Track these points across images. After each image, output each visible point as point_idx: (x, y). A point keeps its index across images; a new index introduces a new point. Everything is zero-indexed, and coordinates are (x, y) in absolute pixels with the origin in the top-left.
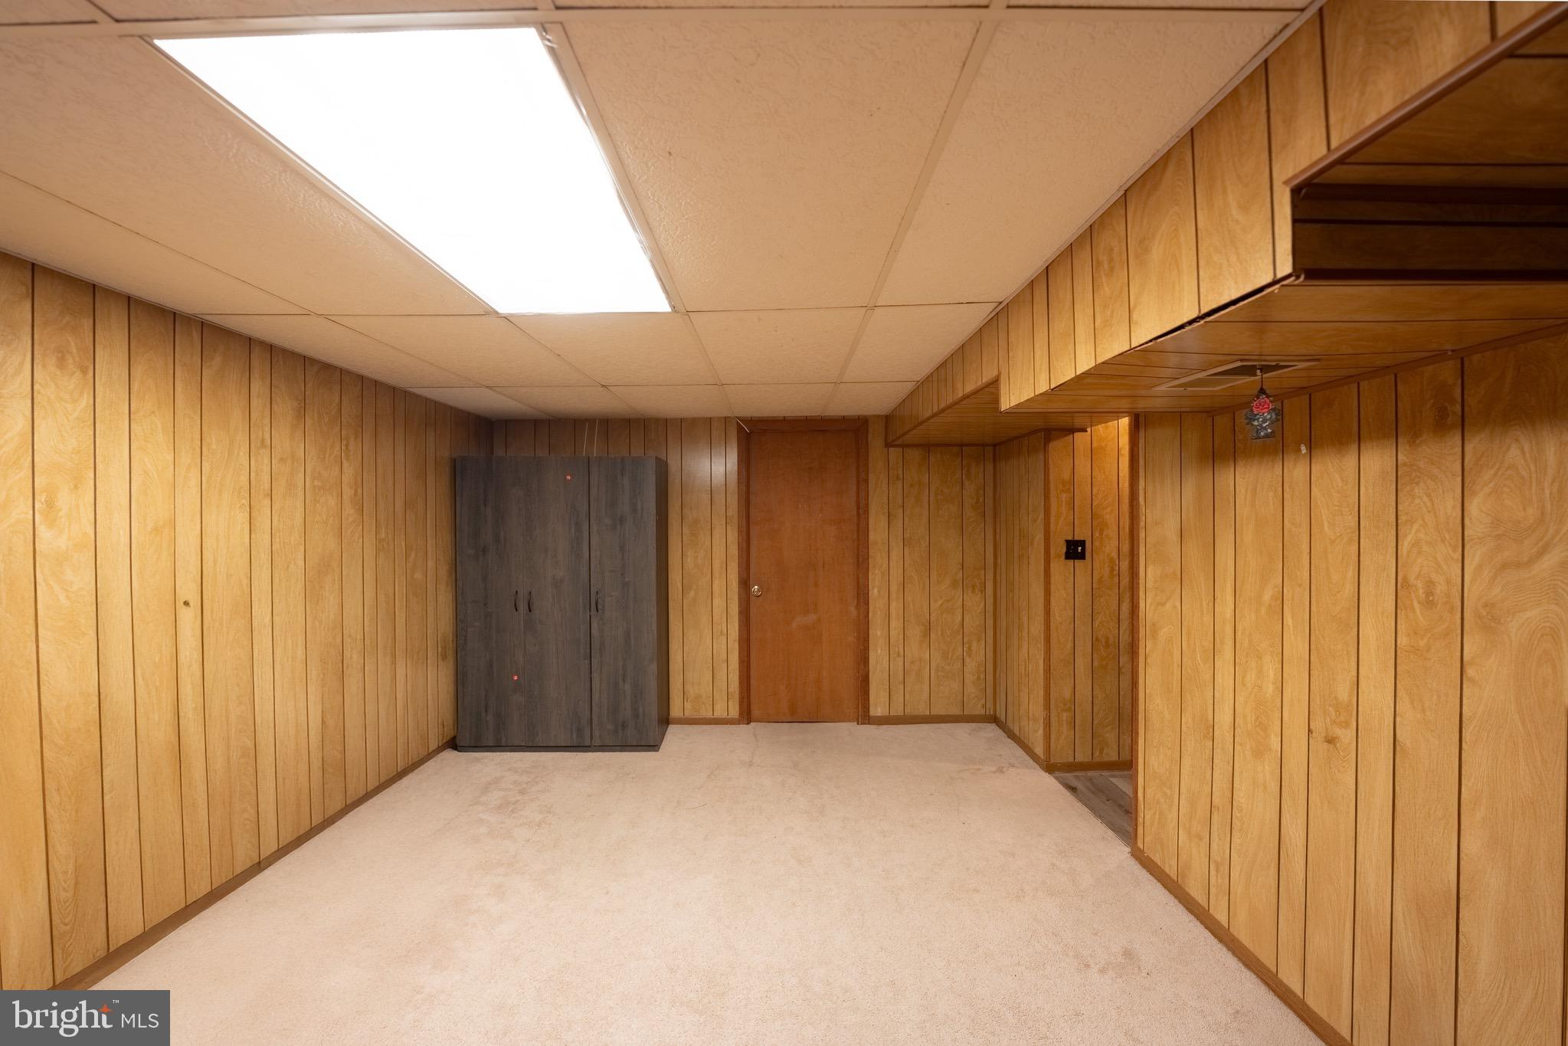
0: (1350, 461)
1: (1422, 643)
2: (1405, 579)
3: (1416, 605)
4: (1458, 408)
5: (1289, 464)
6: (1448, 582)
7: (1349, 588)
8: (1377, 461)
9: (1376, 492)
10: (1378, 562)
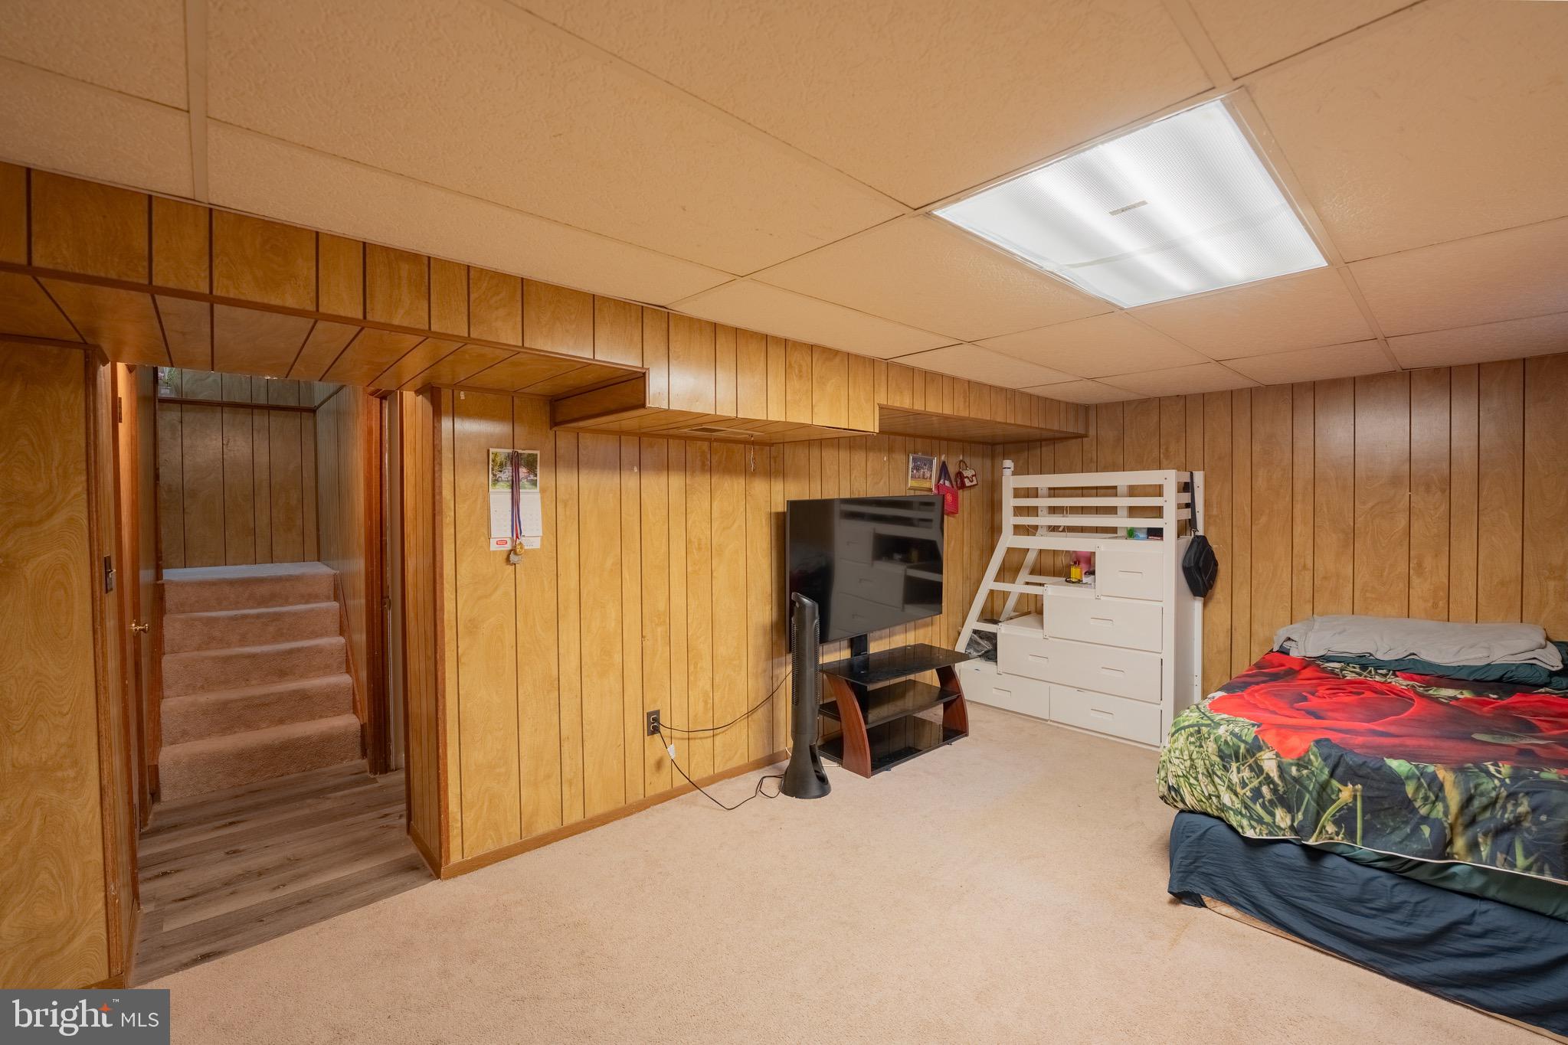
0: (663, 479)
1: (697, 568)
2: (690, 539)
3: (694, 551)
4: (709, 463)
5: (625, 476)
6: (706, 538)
7: (665, 548)
8: (677, 481)
9: (676, 498)
10: (677, 532)
